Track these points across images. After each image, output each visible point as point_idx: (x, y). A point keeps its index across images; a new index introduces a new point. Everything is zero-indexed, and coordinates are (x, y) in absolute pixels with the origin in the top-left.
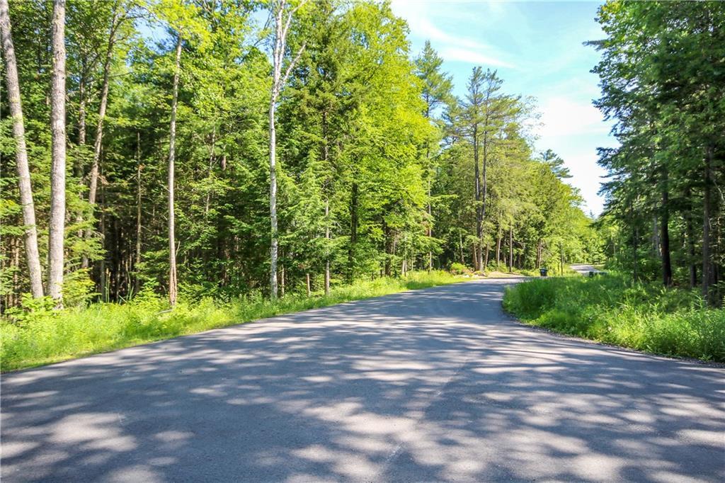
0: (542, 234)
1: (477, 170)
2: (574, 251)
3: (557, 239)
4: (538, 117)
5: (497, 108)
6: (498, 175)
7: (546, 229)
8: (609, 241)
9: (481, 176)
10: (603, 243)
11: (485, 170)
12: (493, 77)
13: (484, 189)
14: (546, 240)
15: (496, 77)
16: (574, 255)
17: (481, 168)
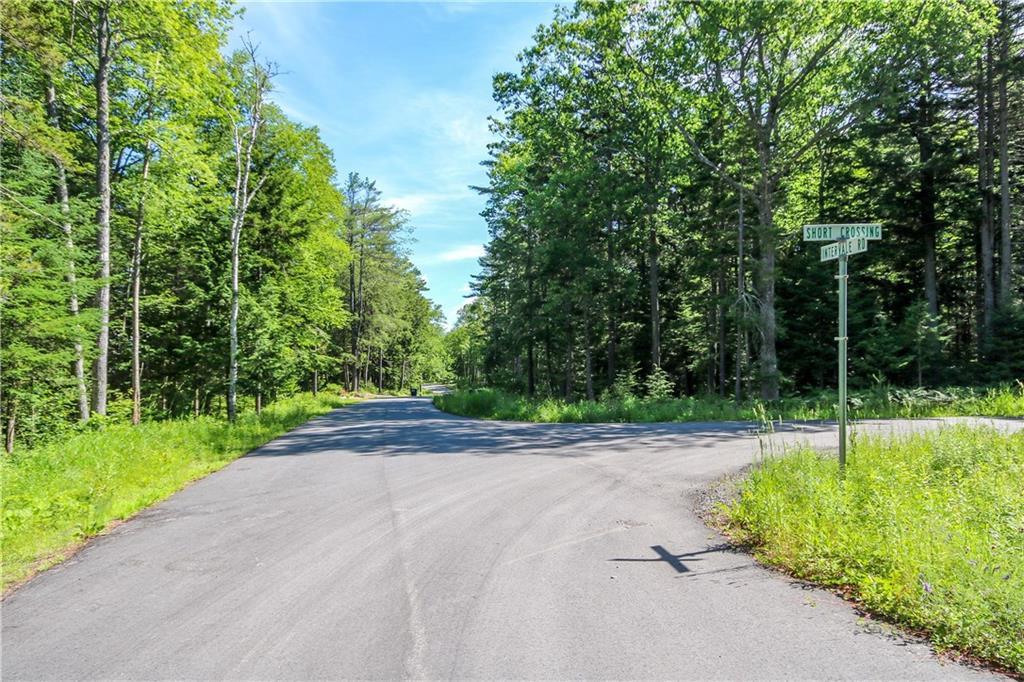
0: (408, 352)
1: (352, 283)
2: (434, 370)
3: (421, 358)
4: (411, 231)
5: (376, 220)
6: (374, 289)
7: (412, 346)
8: (460, 359)
9: (356, 289)
10: (451, 361)
11: (361, 283)
12: (371, 187)
13: (360, 304)
14: (412, 358)
15: (375, 186)
16: (434, 374)
17: (357, 281)
